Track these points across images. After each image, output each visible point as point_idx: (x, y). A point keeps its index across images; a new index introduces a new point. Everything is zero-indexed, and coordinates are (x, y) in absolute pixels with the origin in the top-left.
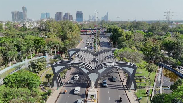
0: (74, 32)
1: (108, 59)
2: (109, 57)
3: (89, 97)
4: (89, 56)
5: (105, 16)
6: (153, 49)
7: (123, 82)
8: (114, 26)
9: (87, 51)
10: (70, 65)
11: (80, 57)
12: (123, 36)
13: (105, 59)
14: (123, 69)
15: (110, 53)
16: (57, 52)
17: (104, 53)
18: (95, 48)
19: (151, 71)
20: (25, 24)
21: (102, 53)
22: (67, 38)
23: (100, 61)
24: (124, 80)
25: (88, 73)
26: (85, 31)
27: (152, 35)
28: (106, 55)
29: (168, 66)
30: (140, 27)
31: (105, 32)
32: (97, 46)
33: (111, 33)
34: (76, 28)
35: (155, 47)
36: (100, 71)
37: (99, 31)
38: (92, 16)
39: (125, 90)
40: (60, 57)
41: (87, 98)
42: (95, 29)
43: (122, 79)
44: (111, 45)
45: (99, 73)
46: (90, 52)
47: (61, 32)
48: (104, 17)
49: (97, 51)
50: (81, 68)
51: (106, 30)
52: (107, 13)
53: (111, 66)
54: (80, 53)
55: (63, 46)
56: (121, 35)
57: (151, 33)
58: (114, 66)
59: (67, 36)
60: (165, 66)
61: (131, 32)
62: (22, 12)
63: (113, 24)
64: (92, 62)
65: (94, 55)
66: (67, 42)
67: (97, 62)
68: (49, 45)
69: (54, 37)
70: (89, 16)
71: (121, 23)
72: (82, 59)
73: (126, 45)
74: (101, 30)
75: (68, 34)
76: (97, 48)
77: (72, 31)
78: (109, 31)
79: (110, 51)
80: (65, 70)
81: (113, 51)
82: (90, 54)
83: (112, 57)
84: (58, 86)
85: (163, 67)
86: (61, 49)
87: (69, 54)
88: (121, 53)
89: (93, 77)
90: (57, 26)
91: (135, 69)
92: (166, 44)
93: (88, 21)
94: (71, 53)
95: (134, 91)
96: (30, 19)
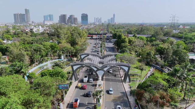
0: (83, 38)
1: (111, 61)
2: (112, 60)
3: (97, 86)
4: (97, 59)
5: (112, 18)
6: (147, 53)
7: (122, 78)
8: (120, 30)
9: (95, 55)
10: (84, 65)
11: (90, 59)
12: (126, 42)
13: (109, 61)
14: (121, 68)
15: (113, 57)
16: (69, 56)
17: (109, 56)
18: (101, 52)
19: (142, 70)
20: (32, 28)
21: (107, 57)
22: (77, 44)
23: (105, 63)
24: (122, 76)
25: (97, 71)
26: (92, 35)
27: (154, 40)
28: (110, 58)
29: (158, 67)
30: (145, 31)
31: (111, 36)
32: (103, 50)
33: (116, 38)
34: (84, 34)
35: (150, 52)
36: (105, 69)
37: (105, 35)
38: (98, 18)
39: (122, 82)
40: (72, 60)
41: (96, 86)
42: (101, 34)
43: (121, 76)
44: (115, 49)
45: (104, 71)
46: (97, 56)
47: (70, 38)
48: (110, 19)
49: (103, 55)
50: (92, 67)
51: (112, 35)
52: (114, 15)
53: (113, 66)
54: (90, 57)
55: (75, 51)
56: (124, 41)
57: (154, 38)
58: (115, 65)
59: (76, 42)
60: (156, 67)
61: (134, 38)
62: (24, 14)
63: (119, 28)
64: (100, 63)
65: (101, 58)
66: (78, 47)
67: (103, 63)
68: (63, 51)
69: (65, 42)
70: (95, 18)
71: (127, 27)
72: (92, 61)
73: (127, 50)
74: (107, 35)
75: (77, 40)
76: (103, 52)
77: (81, 37)
78: (115, 36)
79: (113, 55)
80: (79, 70)
81: (115, 55)
82: (98, 57)
83: (114, 59)
84: (76, 80)
85: (155, 68)
86: (73, 54)
87: (81, 57)
88: (121, 57)
89: (100, 74)
90: (67, 33)
91: (129, 67)
92: (159, 50)
93: (94, 24)
94: (82, 57)
95: (128, 83)
96: (32, 22)
